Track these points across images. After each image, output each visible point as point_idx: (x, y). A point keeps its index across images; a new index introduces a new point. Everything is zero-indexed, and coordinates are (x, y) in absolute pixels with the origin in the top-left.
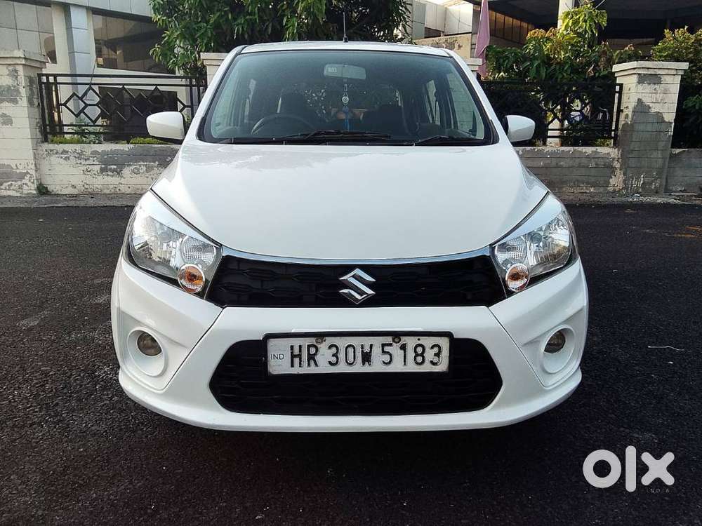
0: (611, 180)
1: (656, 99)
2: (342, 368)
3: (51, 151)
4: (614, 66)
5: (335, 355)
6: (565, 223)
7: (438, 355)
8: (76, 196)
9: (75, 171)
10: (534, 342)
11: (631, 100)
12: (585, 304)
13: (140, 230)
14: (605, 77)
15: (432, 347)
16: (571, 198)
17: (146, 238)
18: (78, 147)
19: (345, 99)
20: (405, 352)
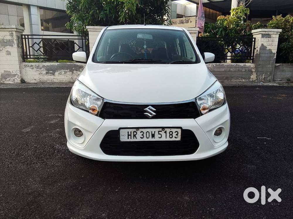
0: (251, 76)
1: (269, 44)
2: (145, 139)
3: (26, 65)
4: (252, 31)
5: (142, 135)
6: (222, 91)
7: (177, 135)
8: (36, 83)
9: (36, 73)
10: (210, 131)
11: (259, 44)
12: (228, 118)
13: (75, 94)
14: (248, 35)
15: (175, 132)
16: (235, 83)
17: (76, 96)
18: (37, 64)
19: (145, 47)
20: (166, 134)
